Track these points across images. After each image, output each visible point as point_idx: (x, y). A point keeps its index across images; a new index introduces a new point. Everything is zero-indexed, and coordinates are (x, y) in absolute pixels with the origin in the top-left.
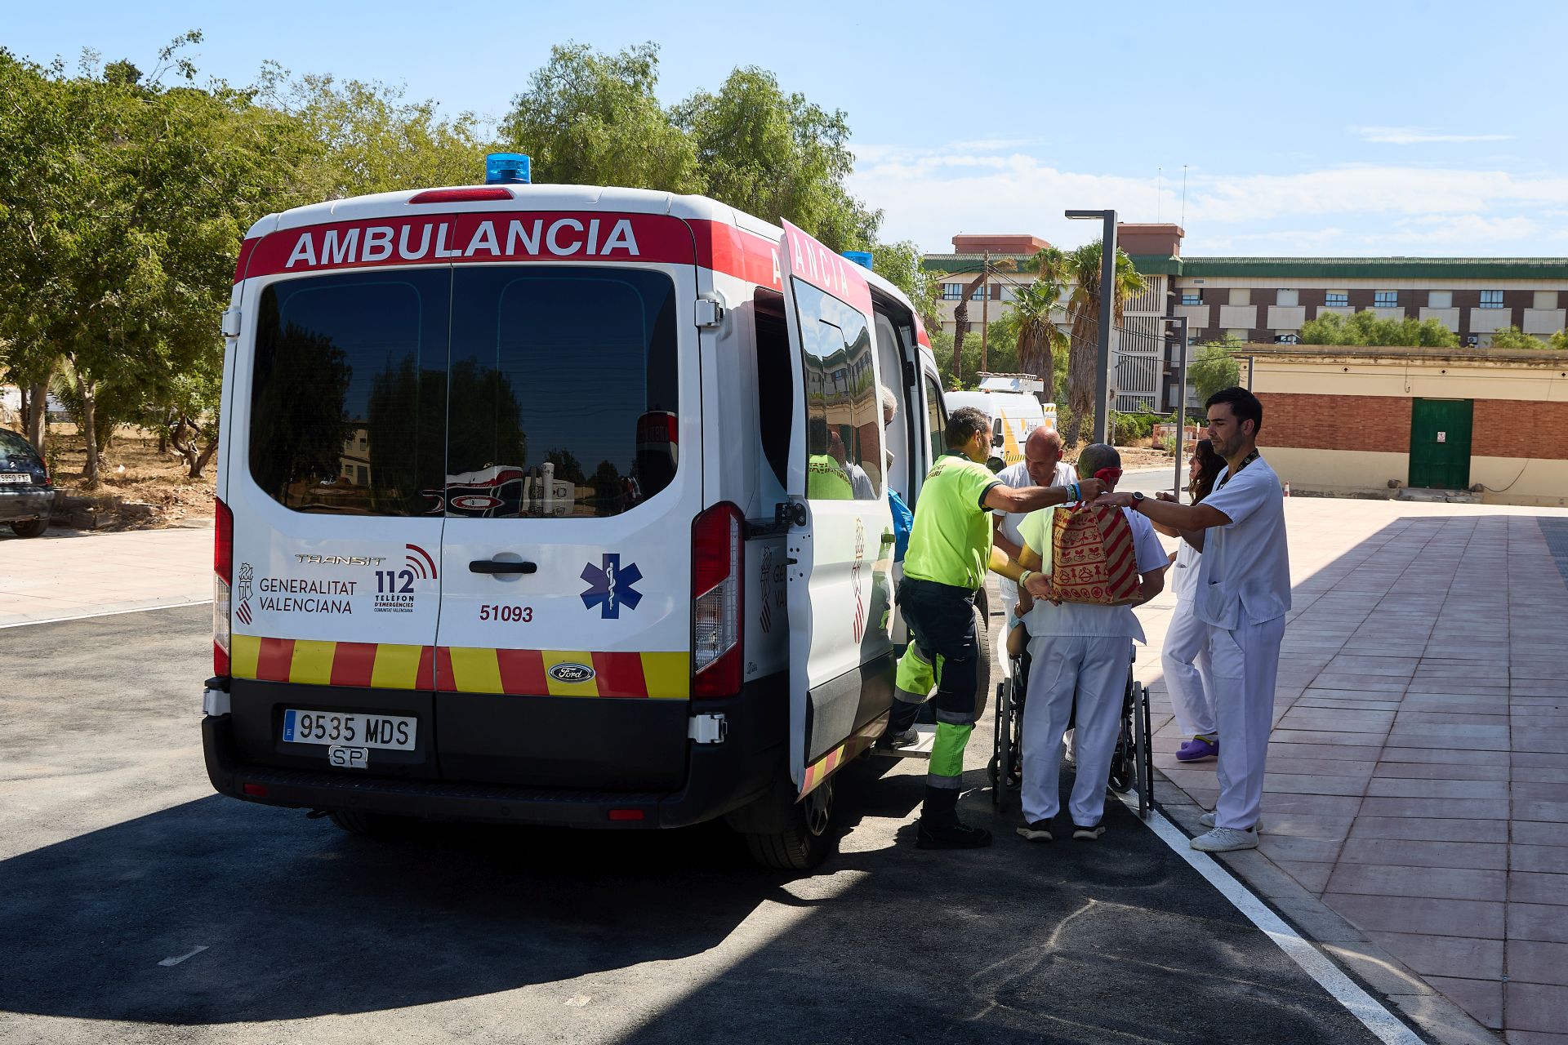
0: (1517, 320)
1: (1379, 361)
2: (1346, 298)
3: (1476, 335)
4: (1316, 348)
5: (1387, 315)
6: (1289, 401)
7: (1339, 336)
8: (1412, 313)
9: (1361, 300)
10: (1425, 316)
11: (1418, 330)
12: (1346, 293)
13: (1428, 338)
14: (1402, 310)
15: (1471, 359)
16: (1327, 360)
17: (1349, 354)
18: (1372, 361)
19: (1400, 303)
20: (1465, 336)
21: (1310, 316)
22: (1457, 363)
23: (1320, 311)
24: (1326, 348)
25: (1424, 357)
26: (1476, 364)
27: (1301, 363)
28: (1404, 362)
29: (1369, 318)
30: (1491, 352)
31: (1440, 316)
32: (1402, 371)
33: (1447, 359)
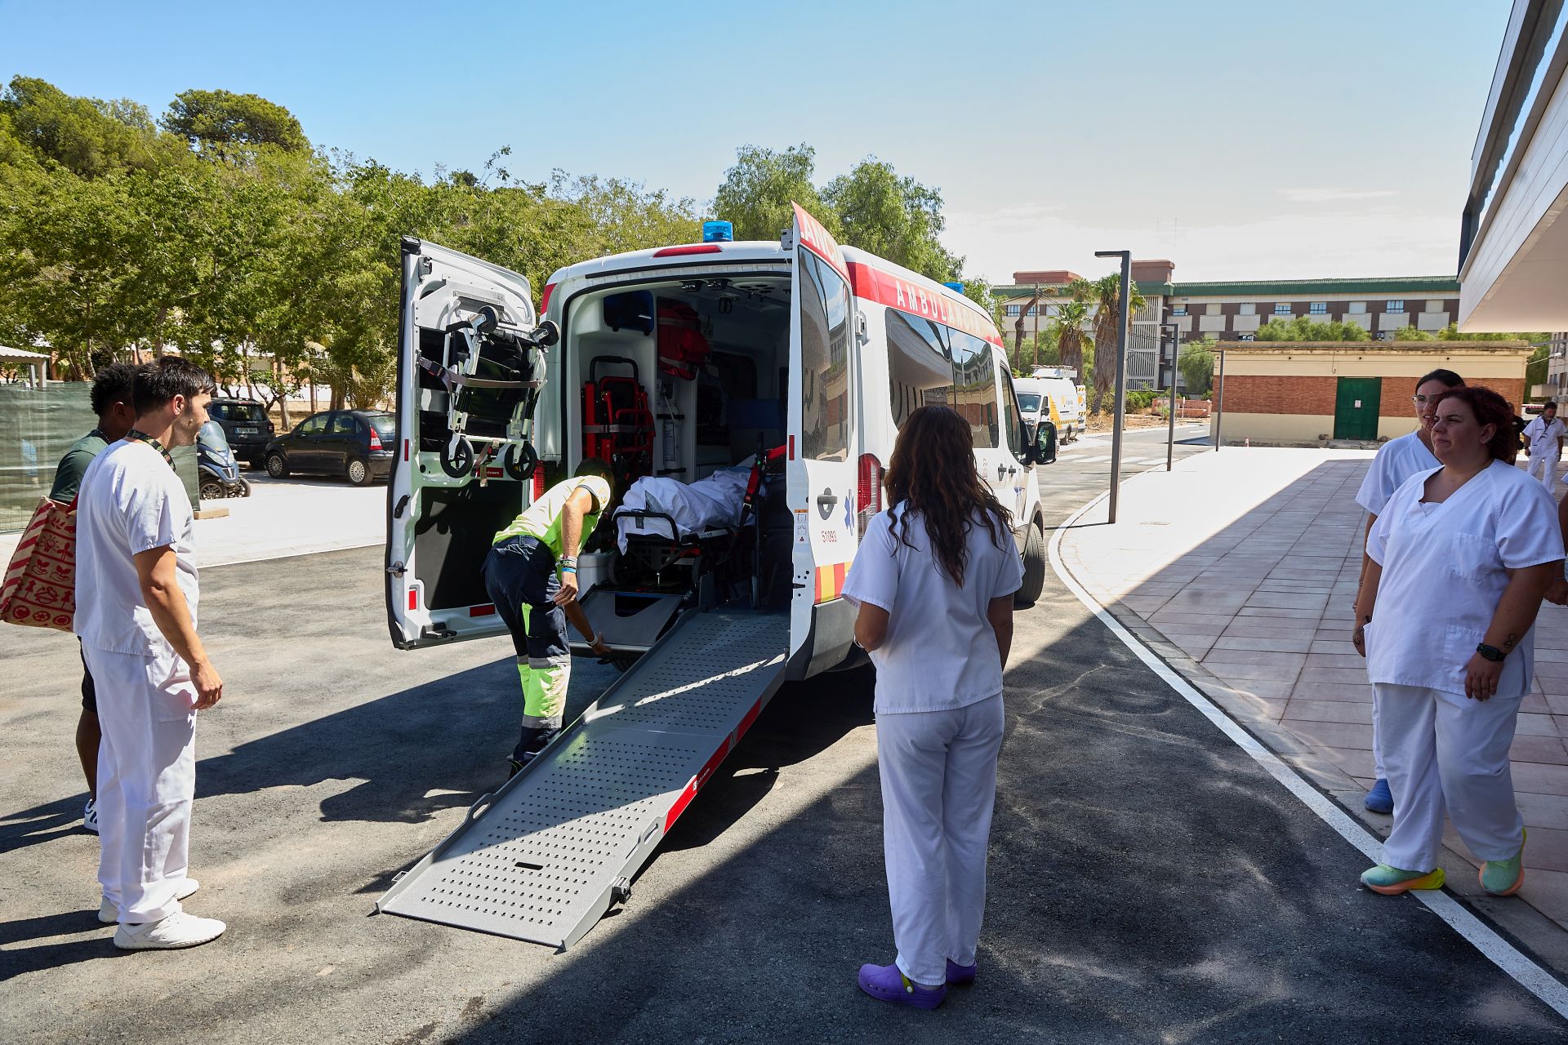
0: (1414, 321)
1: (1314, 352)
2: (1289, 308)
3: (1383, 332)
4: (1268, 343)
5: (1319, 319)
6: (1249, 381)
7: (1285, 335)
8: (1337, 317)
9: (1300, 309)
10: (1346, 320)
11: (1341, 330)
12: (1290, 305)
13: (1348, 335)
14: (1330, 316)
15: (1380, 349)
16: (1276, 352)
17: (1292, 347)
18: (1309, 352)
19: (1328, 311)
20: (1375, 333)
21: (1264, 321)
22: (1370, 352)
23: (1271, 318)
24: (1276, 344)
25: (1346, 348)
26: (1384, 352)
27: (1257, 354)
28: (1332, 352)
29: (1306, 322)
30: (1395, 344)
31: (1357, 319)
32: (1330, 358)
33: (1363, 349)
